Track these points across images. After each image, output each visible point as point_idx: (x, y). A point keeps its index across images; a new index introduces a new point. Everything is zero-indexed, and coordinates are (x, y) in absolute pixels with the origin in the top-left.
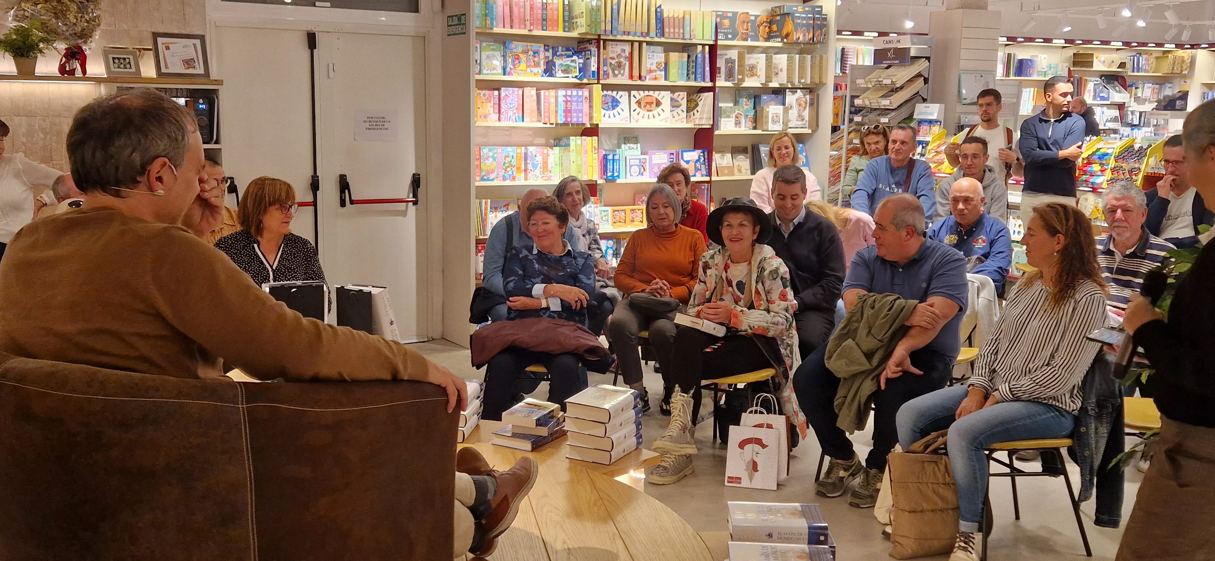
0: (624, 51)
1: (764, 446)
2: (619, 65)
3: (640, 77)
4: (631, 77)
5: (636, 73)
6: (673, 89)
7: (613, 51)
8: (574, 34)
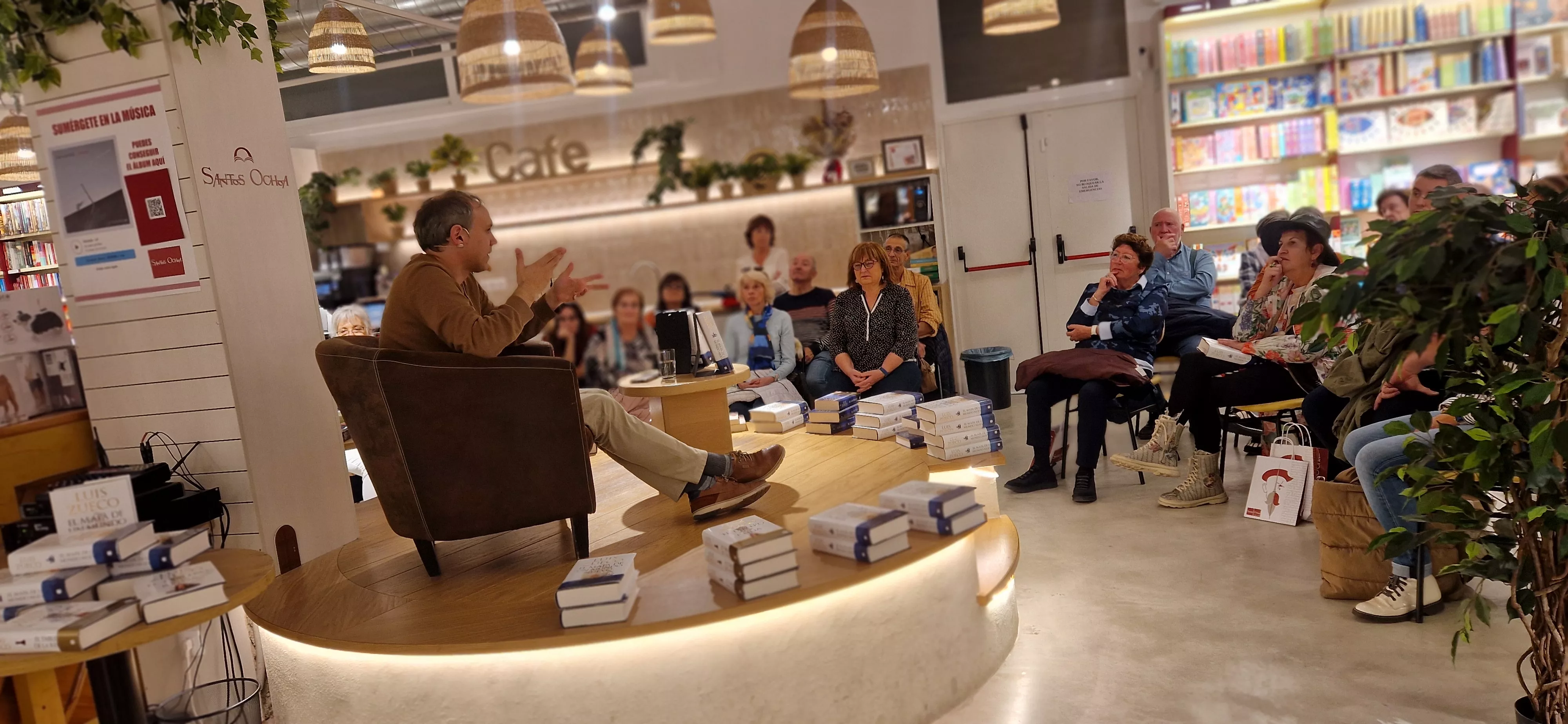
0: (1371, 66)
1: (1288, 479)
2: (1366, 83)
3: (1396, 90)
4: (1383, 92)
5: (1389, 87)
6: (1452, 97)
7: (1355, 69)
8: (1300, 61)
